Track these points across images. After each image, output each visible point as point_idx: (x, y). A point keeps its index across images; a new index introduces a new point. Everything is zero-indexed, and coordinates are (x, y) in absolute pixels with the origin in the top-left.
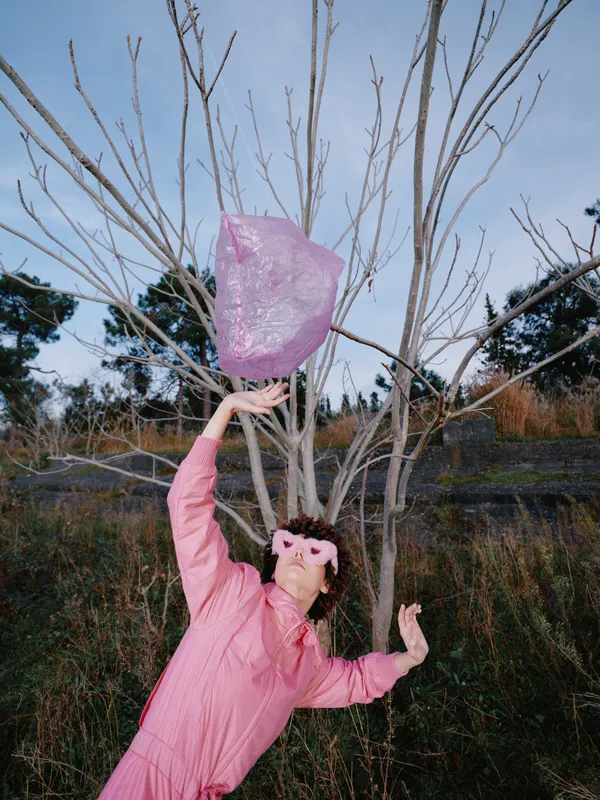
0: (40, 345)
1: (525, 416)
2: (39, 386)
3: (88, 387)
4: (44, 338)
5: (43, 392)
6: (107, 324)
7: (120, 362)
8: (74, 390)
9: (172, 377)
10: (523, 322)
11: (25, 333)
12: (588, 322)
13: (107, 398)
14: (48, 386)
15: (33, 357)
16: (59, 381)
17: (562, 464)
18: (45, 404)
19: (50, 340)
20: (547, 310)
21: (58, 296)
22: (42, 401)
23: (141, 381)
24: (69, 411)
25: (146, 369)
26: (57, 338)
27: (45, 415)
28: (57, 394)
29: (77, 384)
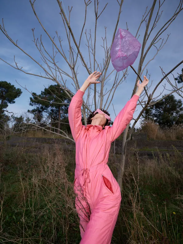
0: (9, 104)
1: (156, 134)
2: (7, 116)
3: (22, 118)
4: (10, 102)
5: (8, 119)
6: (31, 99)
7: (33, 111)
8: (18, 118)
9: (49, 117)
10: (155, 111)
11: (4, 100)
12: (173, 112)
13: (28, 122)
14: (10, 117)
15: (6, 108)
16: (13, 116)
19: (12, 103)
20: (162, 108)
21: (16, 90)
22: (7, 121)
23: (39, 118)
24: (15, 125)
25: (41, 114)
26: (14, 102)
27: (8, 126)
28: (12, 120)
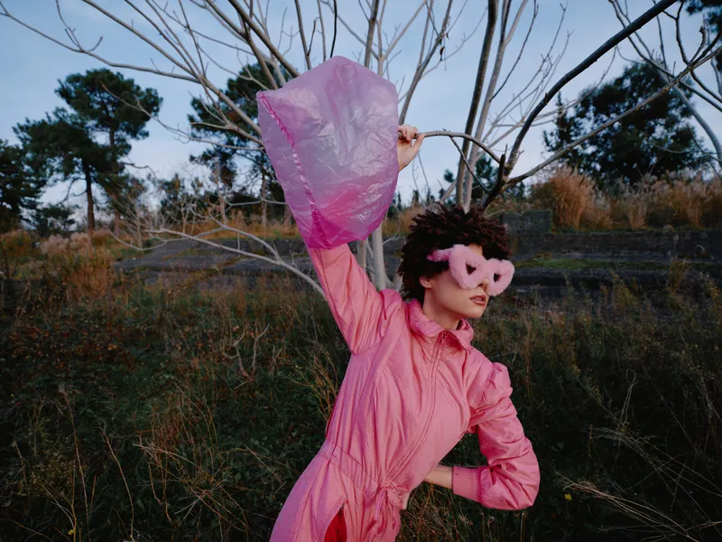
0: (131, 141)
1: (581, 210)
2: (135, 180)
3: (180, 182)
4: (134, 135)
5: (138, 189)
6: (191, 119)
7: (206, 157)
8: (167, 184)
9: (255, 171)
10: (592, 122)
11: (116, 130)
12: (656, 124)
13: (197, 192)
14: (143, 181)
15: (126, 154)
16: (153, 176)
17: (610, 253)
18: (142, 197)
19: (140, 137)
20: (618, 112)
21: (142, 93)
22: (138, 195)
23: (227, 175)
24: (164, 203)
25: (231, 164)
26: (146, 134)
27: (144, 208)
28: (152, 188)
29: (169, 179)
